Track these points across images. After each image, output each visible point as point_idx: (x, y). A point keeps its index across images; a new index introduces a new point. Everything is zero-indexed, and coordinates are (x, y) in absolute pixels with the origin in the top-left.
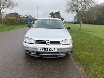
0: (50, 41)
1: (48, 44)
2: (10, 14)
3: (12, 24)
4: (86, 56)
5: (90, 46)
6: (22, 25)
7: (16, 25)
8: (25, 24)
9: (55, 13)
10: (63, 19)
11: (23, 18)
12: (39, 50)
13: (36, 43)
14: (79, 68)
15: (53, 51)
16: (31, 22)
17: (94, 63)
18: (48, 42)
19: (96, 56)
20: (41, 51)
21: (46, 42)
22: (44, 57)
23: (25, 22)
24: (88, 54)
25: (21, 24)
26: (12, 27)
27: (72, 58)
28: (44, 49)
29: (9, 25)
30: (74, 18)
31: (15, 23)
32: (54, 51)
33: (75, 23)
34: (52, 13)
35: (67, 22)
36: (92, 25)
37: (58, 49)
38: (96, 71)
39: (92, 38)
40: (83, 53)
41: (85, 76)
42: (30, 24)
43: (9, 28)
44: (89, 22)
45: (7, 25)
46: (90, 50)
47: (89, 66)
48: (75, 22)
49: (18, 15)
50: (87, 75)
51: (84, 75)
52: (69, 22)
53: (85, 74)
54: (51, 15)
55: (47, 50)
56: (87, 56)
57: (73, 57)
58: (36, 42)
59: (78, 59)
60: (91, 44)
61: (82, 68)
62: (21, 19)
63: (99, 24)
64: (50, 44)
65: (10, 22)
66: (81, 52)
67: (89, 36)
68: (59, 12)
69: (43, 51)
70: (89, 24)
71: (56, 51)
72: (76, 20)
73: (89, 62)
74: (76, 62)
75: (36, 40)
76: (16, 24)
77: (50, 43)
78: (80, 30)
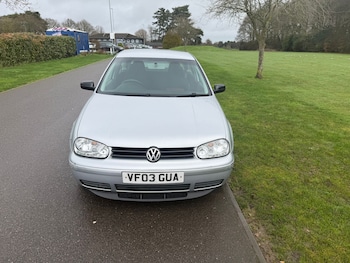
0: (161, 149)
1: (154, 161)
2: (10, 16)
3: (23, 60)
4: (276, 183)
5: (290, 144)
6: (58, 62)
7: (37, 61)
8: (69, 55)
9: (171, 11)
10: (201, 33)
11: (60, 34)
12: (126, 181)
13: (113, 157)
14: (254, 232)
15: (172, 182)
16: (91, 46)
17: (301, 211)
18: (153, 153)
19: (306, 182)
20: (133, 182)
21: (148, 153)
22: (141, 200)
23: (67, 49)
24: (282, 176)
25: (55, 57)
26: (24, 73)
27: (232, 195)
28: (140, 177)
29: (12, 64)
30: (241, 30)
31: (31, 53)
32: (176, 181)
33: (243, 46)
34: (163, 10)
35: (215, 45)
36: (300, 55)
37: (187, 175)
38: (306, 238)
39: (297, 110)
40: (268, 171)
41: (272, 258)
42: (85, 54)
43: (12, 75)
44: (291, 43)
45: (4, 65)
46: (290, 159)
47: (284, 221)
48: (242, 43)
49: (40, 19)
50: (277, 255)
51: (267, 257)
52: (221, 45)
53: (270, 252)
54: (160, 18)
55: (150, 178)
56: (279, 184)
57: (234, 188)
58: (114, 153)
59: (250, 198)
60: (292, 137)
61: (262, 229)
62: (52, 40)
63: (321, 50)
64: (161, 158)
65: (13, 51)
66: (259, 168)
67: (289, 103)
68: (185, 8)
69: (139, 181)
70: (289, 49)
71: (181, 180)
72: (247, 37)
73: (286, 206)
74: (243, 207)
75: (114, 148)
76: (38, 59)
77: (162, 154)
78: (257, 77)
